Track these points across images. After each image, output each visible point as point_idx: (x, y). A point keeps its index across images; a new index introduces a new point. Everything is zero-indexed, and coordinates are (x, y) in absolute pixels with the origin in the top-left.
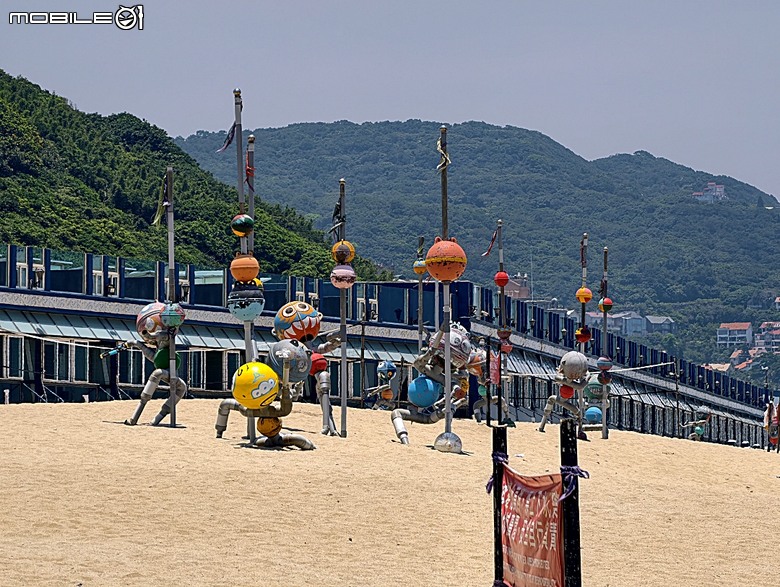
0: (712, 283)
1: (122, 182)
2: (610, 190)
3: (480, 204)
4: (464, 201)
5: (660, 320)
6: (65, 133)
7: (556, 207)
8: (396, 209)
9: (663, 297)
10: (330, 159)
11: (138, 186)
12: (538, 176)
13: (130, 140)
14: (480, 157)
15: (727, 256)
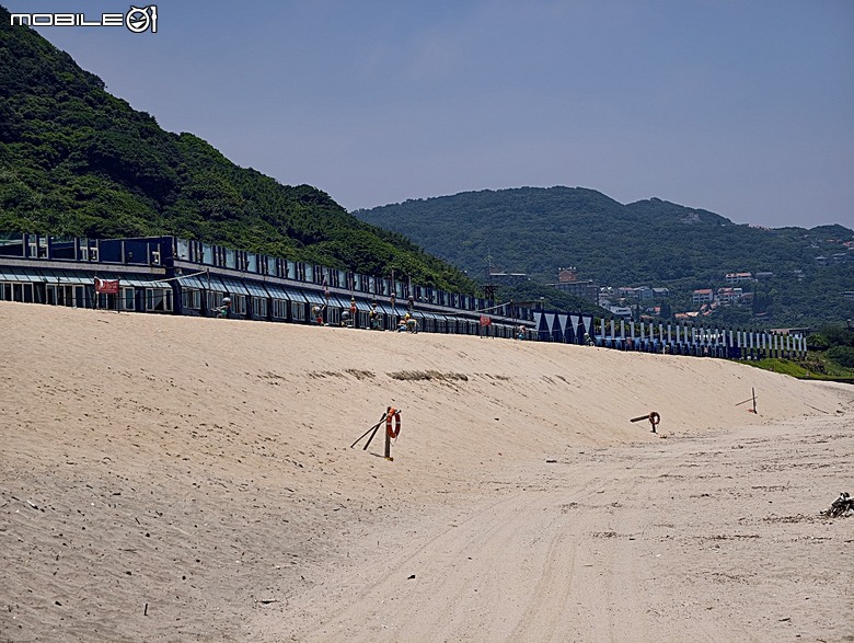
0: (690, 268)
1: (291, 222)
2: (636, 220)
3: (562, 231)
4: (553, 230)
5: (661, 290)
6: (260, 196)
7: (605, 230)
8: (514, 236)
9: (663, 278)
10: (479, 211)
11: (300, 223)
12: (595, 214)
13: (306, 198)
14: (562, 205)
15: (699, 253)
